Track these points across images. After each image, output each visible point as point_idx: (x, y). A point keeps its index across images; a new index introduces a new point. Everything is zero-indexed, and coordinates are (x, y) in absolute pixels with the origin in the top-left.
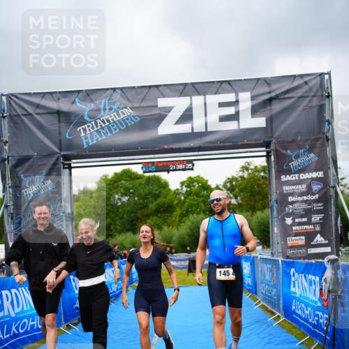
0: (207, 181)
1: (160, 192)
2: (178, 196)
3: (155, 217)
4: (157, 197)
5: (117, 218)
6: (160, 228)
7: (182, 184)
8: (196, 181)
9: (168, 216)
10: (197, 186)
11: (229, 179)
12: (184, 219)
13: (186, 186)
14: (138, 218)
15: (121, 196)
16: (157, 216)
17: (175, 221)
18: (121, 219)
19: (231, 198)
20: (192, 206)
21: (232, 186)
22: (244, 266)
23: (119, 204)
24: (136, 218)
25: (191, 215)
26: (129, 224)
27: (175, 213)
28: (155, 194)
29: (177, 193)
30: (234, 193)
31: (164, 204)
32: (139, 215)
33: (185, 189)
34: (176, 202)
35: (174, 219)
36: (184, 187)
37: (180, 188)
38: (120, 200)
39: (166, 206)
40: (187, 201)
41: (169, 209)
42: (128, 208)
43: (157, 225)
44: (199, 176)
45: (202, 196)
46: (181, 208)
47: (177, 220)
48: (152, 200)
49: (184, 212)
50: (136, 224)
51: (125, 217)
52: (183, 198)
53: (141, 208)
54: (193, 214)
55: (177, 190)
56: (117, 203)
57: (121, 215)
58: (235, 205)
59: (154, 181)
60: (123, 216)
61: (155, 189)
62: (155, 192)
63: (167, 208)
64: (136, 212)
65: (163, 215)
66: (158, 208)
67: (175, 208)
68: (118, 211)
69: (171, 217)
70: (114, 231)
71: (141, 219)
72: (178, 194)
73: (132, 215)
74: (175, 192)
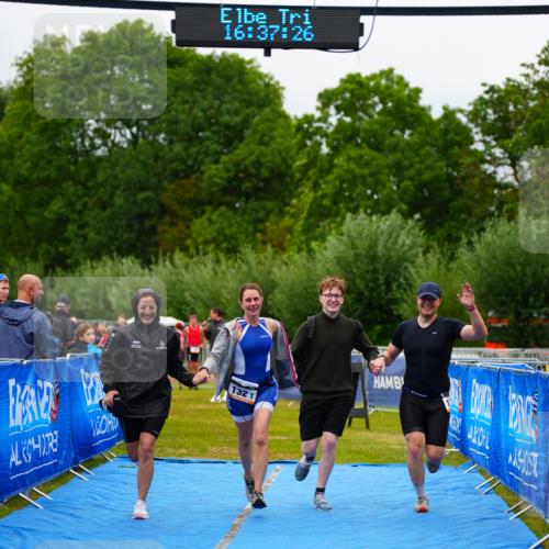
0: (418, 91)
1: (246, 122)
2: (309, 143)
3: (223, 208)
4: (233, 136)
5: (91, 202)
6: (232, 251)
7: (326, 98)
8: (377, 90)
9: (269, 212)
10: (379, 107)
11: (492, 89)
12: (324, 224)
13: (338, 109)
14: (164, 210)
15: (110, 123)
16: (231, 206)
17: (290, 230)
18: (104, 207)
19: (495, 161)
20: (354, 180)
21: (504, 118)
22: (513, 408)
23: (99, 153)
24: (154, 208)
25: (349, 216)
26: (129, 226)
27: (294, 201)
28: (227, 126)
29: (305, 128)
30: (509, 143)
31: (258, 164)
32: (167, 198)
33: (333, 120)
34: (300, 162)
35: (287, 221)
36: (332, 110)
37: (318, 114)
38: (105, 136)
39: (265, 173)
40: (340, 160)
41: (275, 183)
42: (129, 172)
43: (227, 238)
44: (388, 74)
45: (394, 148)
46: (316, 187)
47: (299, 227)
48: (214, 147)
49: (326, 202)
50: (153, 230)
51: (119, 201)
52: (325, 149)
53: (176, 174)
54: (355, 211)
55: (309, 119)
56: (94, 147)
57: (103, 194)
58: (507, 186)
59: (228, 79)
60: (112, 196)
61: (228, 106)
62: (226, 118)
63: (266, 181)
64: (157, 188)
65: (253, 204)
66: (236, 177)
67: (298, 184)
68: (93, 175)
69: (282, 214)
70: (77, 245)
71: (173, 215)
72: (309, 136)
73: (141, 196)
74: (299, 128)
